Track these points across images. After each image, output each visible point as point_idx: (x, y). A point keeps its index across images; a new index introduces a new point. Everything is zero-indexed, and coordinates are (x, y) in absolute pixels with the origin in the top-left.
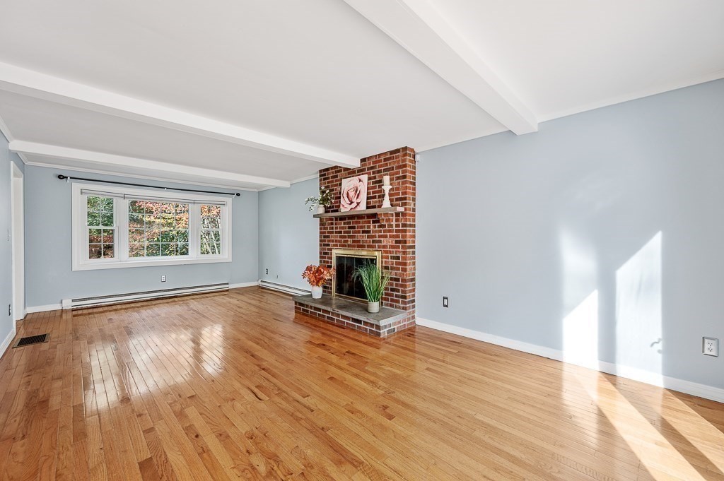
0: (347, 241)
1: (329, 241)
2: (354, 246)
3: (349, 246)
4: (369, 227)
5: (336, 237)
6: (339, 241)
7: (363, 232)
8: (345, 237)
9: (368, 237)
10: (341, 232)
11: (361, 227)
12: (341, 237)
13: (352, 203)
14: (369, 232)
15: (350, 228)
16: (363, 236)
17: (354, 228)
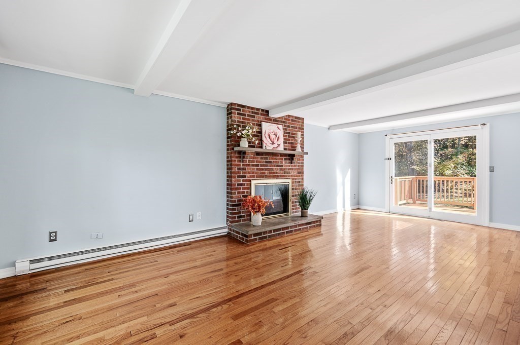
0: (264, 173)
1: (245, 173)
2: (269, 177)
3: (266, 176)
4: (282, 162)
5: (253, 169)
6: (256, 173)
7: (278, 166)
8: (263, 169)
9: (281, 169)
10: (258, 165)
11: (276, 162)
12: (257, 169)
13: (273, 143)
14: (282, 166)
15: (266, 162)
16: (278, 169)
17: (270, 162)
